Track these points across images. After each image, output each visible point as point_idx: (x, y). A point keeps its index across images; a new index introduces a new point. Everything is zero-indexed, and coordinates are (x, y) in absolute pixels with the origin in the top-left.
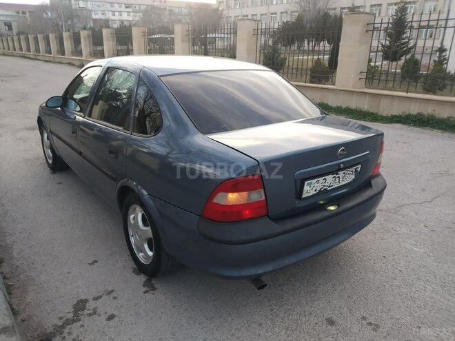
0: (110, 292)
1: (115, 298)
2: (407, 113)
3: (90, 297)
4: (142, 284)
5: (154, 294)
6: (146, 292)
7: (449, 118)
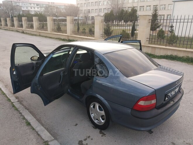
0: (89, 137)
1: (92, 139)
2: (166, 55)
3: (83, 140)
4: (99, 133)
5: (105, 137)
6: (102, 136)
7: (183, 57)
